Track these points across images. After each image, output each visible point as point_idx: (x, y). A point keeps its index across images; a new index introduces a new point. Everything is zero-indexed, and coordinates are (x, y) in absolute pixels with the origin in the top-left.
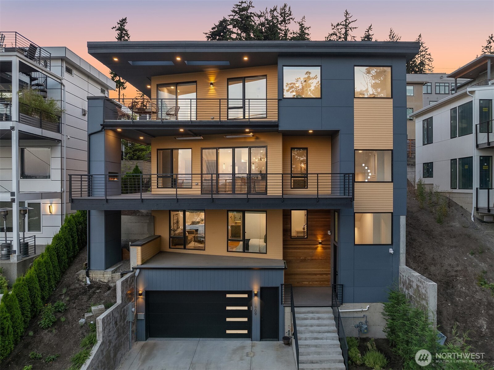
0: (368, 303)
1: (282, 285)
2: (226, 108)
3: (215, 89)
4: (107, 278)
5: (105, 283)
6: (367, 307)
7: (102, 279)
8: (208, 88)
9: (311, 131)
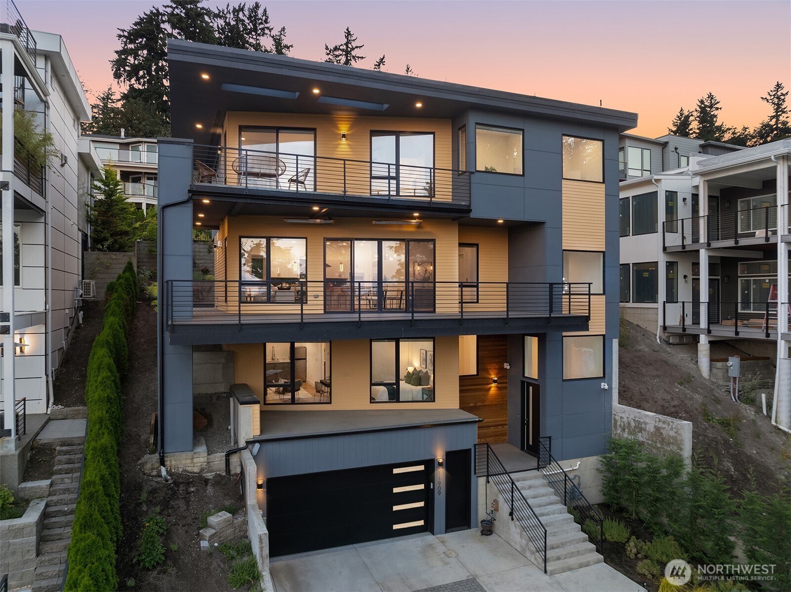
0: (578, 459)
1: (475, 445)
2: (369, 176)
3: (349, 145)
4: (199, 464)
5: (195, 473)
6: (578, 465)
7: (189, 466)
8: (337, 143)
9: (500, 221)
